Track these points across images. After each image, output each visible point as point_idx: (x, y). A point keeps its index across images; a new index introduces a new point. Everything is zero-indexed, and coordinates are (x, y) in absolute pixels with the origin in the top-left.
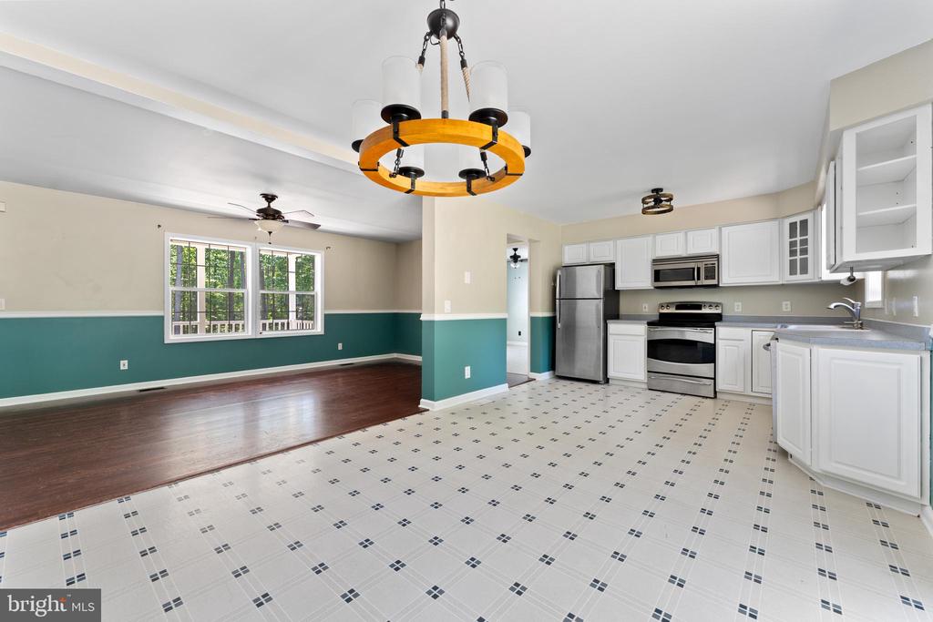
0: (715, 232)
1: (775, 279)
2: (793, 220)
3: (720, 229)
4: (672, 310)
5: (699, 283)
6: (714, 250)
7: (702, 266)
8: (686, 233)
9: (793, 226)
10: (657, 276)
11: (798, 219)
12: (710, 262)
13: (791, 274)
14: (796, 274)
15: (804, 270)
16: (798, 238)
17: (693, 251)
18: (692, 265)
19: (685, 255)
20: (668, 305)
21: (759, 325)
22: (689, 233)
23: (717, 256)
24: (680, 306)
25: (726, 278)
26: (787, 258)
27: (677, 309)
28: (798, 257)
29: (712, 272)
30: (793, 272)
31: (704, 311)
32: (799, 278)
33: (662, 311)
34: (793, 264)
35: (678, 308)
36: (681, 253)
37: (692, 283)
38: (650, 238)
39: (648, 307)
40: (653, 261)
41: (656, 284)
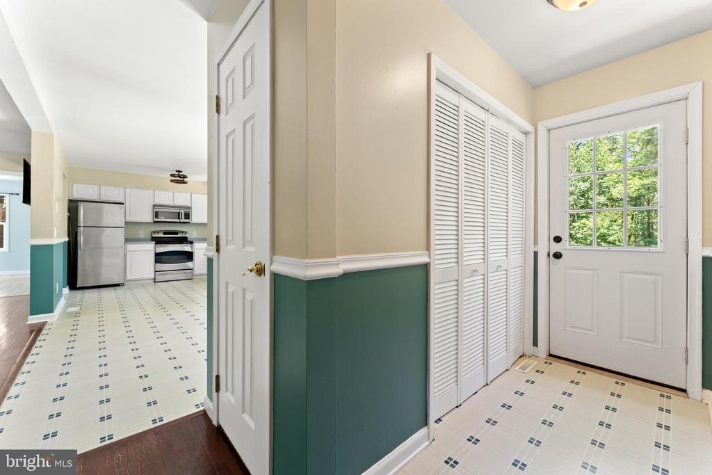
0: (189, 195)
3: (191, 194)
4: (161, 235)
5: (182, 221)
6: (189, 206)
7: (183, 211)
8: (173, 193)
10: (157, 215)
12: (187, 210)
17: (177, 203)
18: (178, 211)
19: (172, 205)
20: (158, 232)
22: (175, 193)
23: (190, 208)
25: (195, 218)
29: (187, 216)
31: (179, 235)
33: (153, 236)
35: (165, 233)
36: (171, 203)
37: (178, 220)
38: (151, 192)
39: (143, 233)
40: (154, 206)
41: (156, 220)
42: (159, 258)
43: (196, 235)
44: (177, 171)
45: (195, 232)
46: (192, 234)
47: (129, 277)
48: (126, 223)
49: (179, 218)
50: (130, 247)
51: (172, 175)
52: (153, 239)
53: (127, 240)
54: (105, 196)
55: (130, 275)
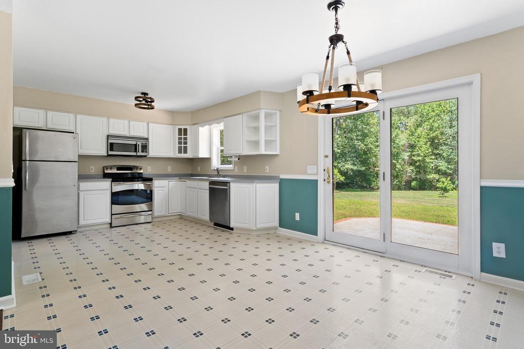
0: (145, 124)
1: (171, 155)
2: (180, 127)
3: (148, 124)
4: (115, 171)
6: (146, 137)
7: (139, 143)
8: (129, 122)
9: (180, 130)
10: (111, 146)
11: (183, 127)
12: (144, 142)
13: (179, 153)
14: (182, 153)
15: (185, 152)
16: (183, 136)
17: (133, 134)
18: (134, 143)
19: (128, 135)
20: (111, 168)
21: (172, 178)
23: (147, 139)
25: (153, 152)
26: (177, 145)
28: (183, 145)
29: (145, 148)
30: (180, 152)
31: (134, 171)
32: (183, 155)
33: (106, 172)
34: (180, 148)
35: (118, 169)
36: (126, 133)
37: (134, 154)
38: (106, 120)
39: (94, 168)
40: (108, 136)
41: (111, 153)
42: (117, 198)
43: (150, 171)
44: (142, 94)
45: (150, 167)
46: (146, 169)
47: (82, 222)
48: (80, 156)
49: (136, 151)
50: (84, 185)
51: (136, 98)
52: (106, 176)
53: (82, 177)
54: (52, 124)
55: (84, 220)
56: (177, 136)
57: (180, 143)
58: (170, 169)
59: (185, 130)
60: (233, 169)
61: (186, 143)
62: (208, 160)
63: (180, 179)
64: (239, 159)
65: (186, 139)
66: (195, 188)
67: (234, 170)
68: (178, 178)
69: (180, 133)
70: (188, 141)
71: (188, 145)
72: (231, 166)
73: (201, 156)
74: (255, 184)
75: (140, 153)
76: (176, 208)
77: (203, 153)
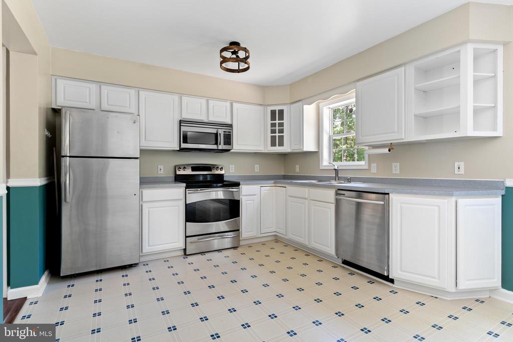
0: (228, 104)
1: (261, 149)
2: (273, 108)
3: (231, 104)
4: (189, 172)
5: (220, 147)
6: (230, 123)
7: (221, 132)
8: (208, 101)
9: (273, 113)
10: (185, 137)
11: (277, 108)
12: (227, 130)
13: (272, 146)
14: (276, 146)
15: (281, 144)
16: (277, 122)
17: (212, 119)
18: (214, 131)
19: (206, 120)
20: (185, 167)
21: (265, 182)
22: (210, 101)
23: (231, 126)
24: (194, 168)
25: (237, 144)
26: (270, 135)
27: (192, 170)
28: (277, 134)
29: (228, 139)
30: (273, 144)
31: (213, 172)
32: (278, 149)
33: (178, 173)
34: (273, 138)
35: (194, 169)
36: (204, 118)
37: (215, 147)
38: (176, 97)
39: (164, 168)
40: (180, 121)
41: (184, 146)
43: (233, 171)
45: (233, 166)
46: (229, 169)
47: (146, 249)
48: (142, 151)
49: (216, 143)
50: (150, 193)
52: (179, 179)
53: (145, 182)
54: (108, 104)
55: (149, 246)
56: (269, 122)
57: (273, 131)
58: (257, 169)
59: (281, 112)
60: (366, 167)
61: (281, 131)
62: (315, 155)
63: (275, 183)
64: (389, 150)
65: (281, 125)
66: (306, 199)
67: (369, 169)
68: (273, 182)
69: (273, 117)
70: (285, 128)
71: (286, 134)
72: (362, 163)
73: (306, 149)
74: (453, 199)
75: (222, 146)
76: (271, 226)
77: (309, 146)
